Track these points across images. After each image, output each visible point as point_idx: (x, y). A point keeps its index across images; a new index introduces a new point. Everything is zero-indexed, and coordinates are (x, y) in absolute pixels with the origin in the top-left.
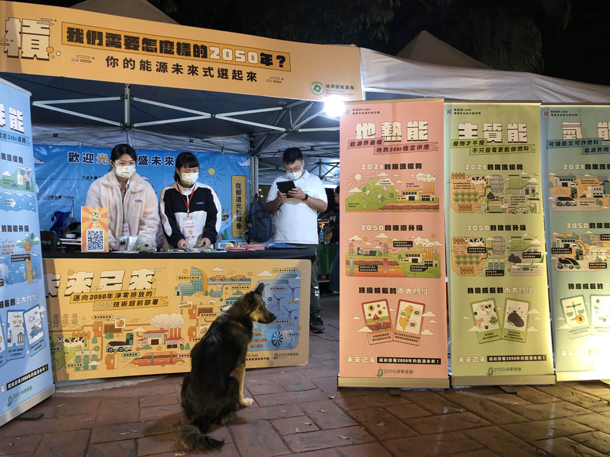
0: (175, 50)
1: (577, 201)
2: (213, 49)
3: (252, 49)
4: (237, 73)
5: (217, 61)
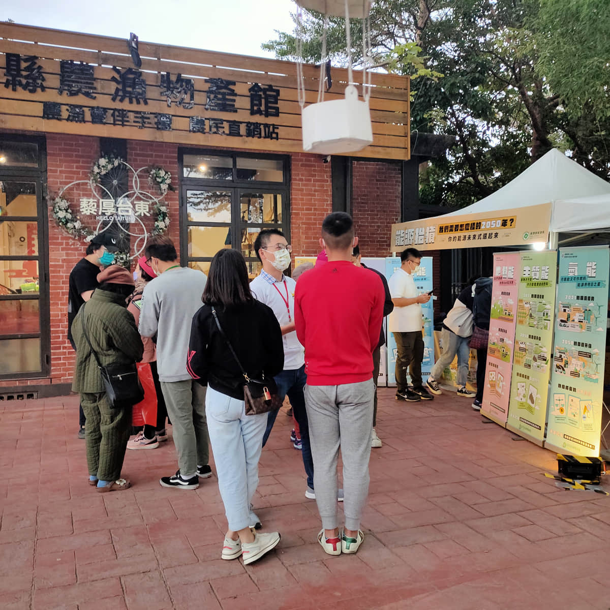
0: (470, 228)
1: (569, 323)
2: (483, 223)
3: (498, 219)
4: (490, 235)
5: (484, 230)
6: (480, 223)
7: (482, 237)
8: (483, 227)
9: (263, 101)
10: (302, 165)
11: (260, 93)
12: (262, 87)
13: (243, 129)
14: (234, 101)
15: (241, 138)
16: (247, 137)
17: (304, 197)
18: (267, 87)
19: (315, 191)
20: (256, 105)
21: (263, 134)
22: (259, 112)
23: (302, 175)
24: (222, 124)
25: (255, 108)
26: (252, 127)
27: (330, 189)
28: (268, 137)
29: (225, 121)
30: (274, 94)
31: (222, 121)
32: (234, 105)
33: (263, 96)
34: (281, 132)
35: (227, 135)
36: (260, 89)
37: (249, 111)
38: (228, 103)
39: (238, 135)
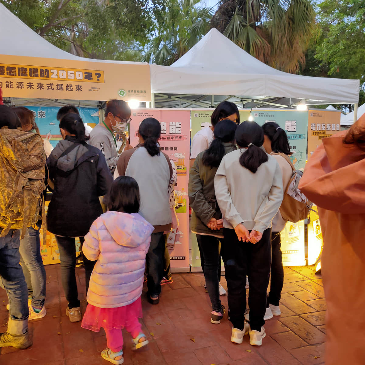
0: (28, 74)
2: (53, 71)
3: (79, 70)
5: (54, 79)
6: (47, 71)
7: (54, 87)
8: (53, 76)
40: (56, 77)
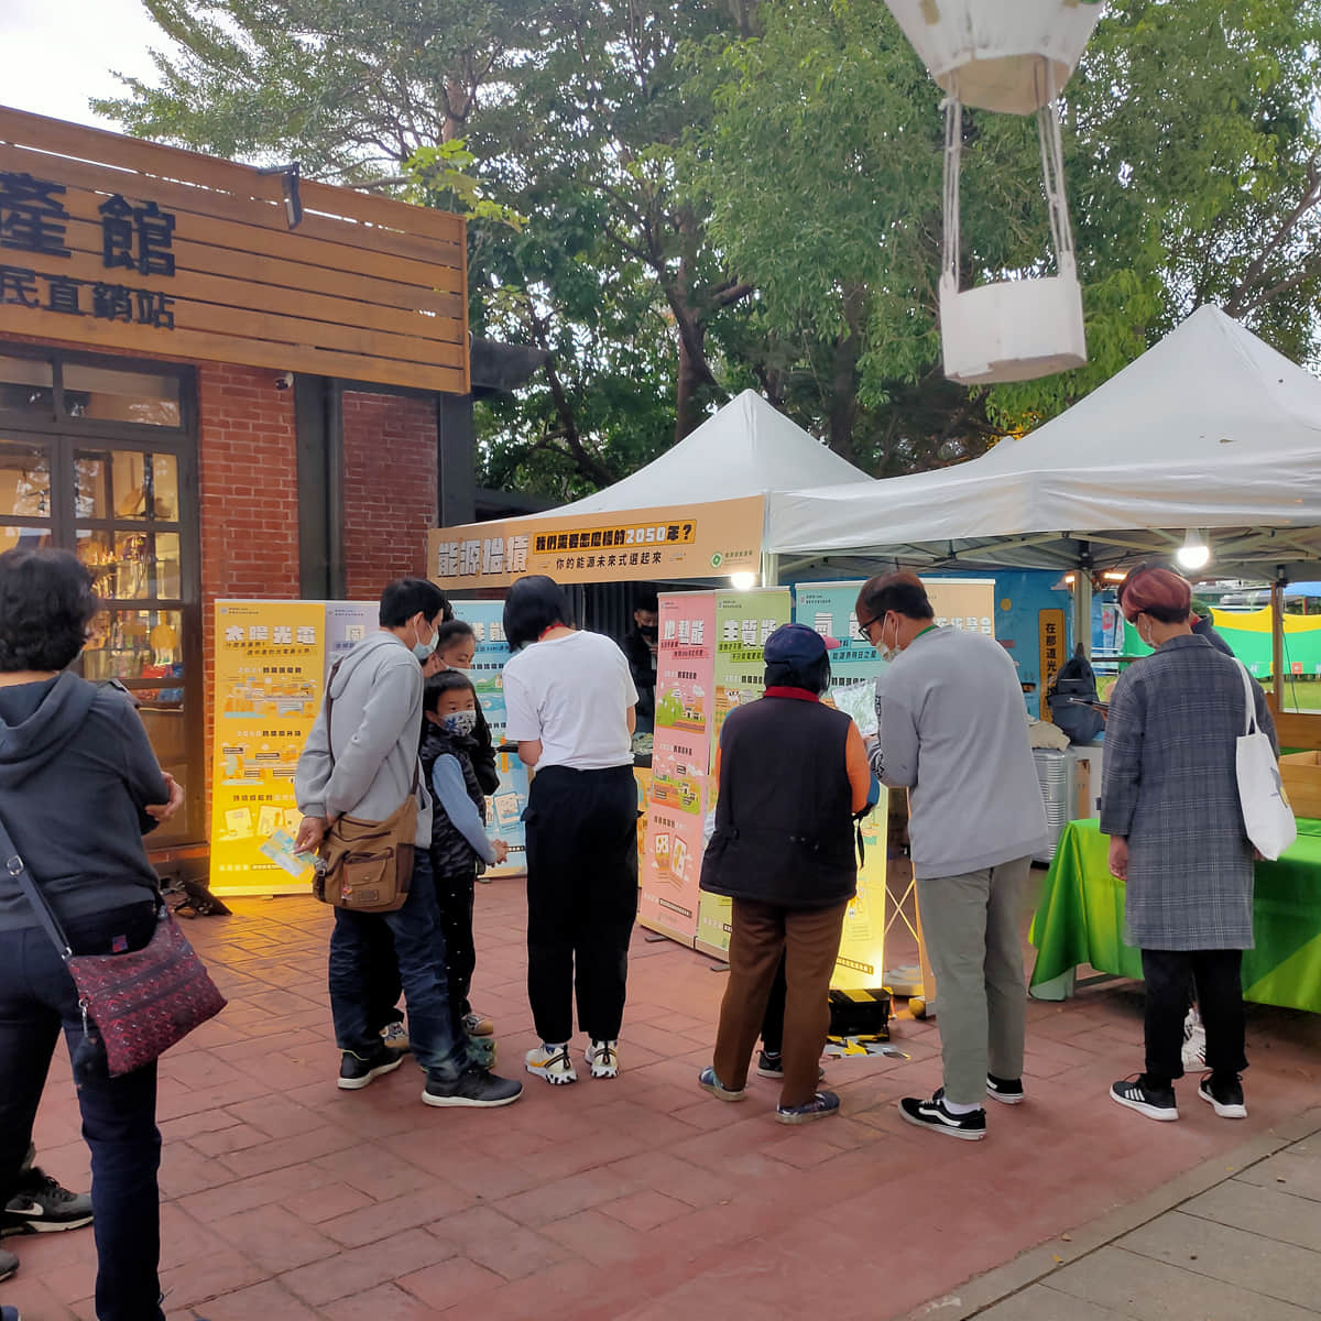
0: (602, 541)
2: (630, 532)
3: (662, 523)
4: (644, 556)
5: (630, 546)
6: (623, 532)
7: (627, 560)
8: (629, 540)
9: (135, 237)
10: (226, 391)
11: (127, 218)
12: (132, 204)
13: (85, 298)
14: (62, 229)
15: (80, 318)
16: (96, 316)
17: (232, 464)
18: (144, 206)
19: (258, 450)
20: (117, 244)
21: (136, 312)
22: (126, 261)
23: (227, 414)
24: (33, 281)
25: (116, 251)
26: (108, 296)
27: (291, 448)
28: (149, 322)
29: (39, 275)
30: (163, 223)
31: (32, 275)
32: (62, 240)
33: (135, 226)
34: (181, 311)
35: (45, 308)
36: (127, 209)
37: (101, 258)
38: (45, 232)
39: (73, 309)
40: (632, 541)
